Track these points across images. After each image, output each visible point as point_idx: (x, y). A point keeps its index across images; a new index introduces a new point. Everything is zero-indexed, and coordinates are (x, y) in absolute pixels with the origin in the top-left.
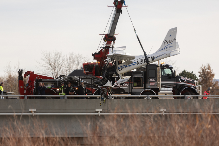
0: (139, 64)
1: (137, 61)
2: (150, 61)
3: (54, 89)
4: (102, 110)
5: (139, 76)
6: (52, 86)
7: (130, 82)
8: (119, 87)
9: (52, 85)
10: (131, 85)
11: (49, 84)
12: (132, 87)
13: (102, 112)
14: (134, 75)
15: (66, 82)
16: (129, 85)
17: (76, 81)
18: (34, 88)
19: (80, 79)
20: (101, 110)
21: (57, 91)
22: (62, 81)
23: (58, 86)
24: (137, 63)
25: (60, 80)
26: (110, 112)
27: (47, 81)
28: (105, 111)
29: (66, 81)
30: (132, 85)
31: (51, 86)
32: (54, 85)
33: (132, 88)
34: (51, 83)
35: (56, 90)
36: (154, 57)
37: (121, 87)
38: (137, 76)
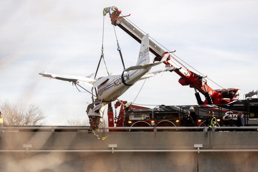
0: (116, 86)
1: (114, 82)
2: (126, 81)
3: (148, 121)
4: (203, 145)
5: (256, 104)
6: (147, 118)
7: (245, 112)
8: (231, 118)
9: (146, 116)
10: (246, 116)
11: (143, 115)
12: (248, 118)
13: (203, 148)
14: (250, 103)
15: (164, 113)
16: (244, 116)
17: (176, 111)
18: (124, 120)
19: (182, 109)
20: (201, 146)
21: (152, 124)
22: (158, 111)
23: (154, 117)
24: (113, 84)
25: (156, 110)
26: (212, 148)
27: (139, 112)
28: (206, 147)
29: (163, 111)
30: (248, 116)
31: (145, 118)
32: (149, 116)
33: (248, 120)
34: (145, 115)
35: (150, 123)
36: (129, 75)
37: (233, 119)
38: (254, 105)
